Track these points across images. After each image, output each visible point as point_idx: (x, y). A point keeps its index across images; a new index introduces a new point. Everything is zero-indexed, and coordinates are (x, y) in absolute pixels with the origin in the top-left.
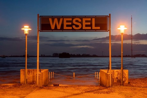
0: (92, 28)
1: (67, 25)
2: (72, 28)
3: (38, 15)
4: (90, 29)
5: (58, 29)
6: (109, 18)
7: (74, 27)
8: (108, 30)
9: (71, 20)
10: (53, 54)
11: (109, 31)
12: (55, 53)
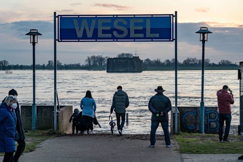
0: (145, 35)
1: (103, 30)
2: (113, 35)
3: (55, 13)
4: (143, 37)
5: (88, 37)
6: (174, 18)
7: (115, 33)
8: (173, 39)
9: (110, 22)
10: (89, 60)
11: (174, 41)
12: (93, 57)
